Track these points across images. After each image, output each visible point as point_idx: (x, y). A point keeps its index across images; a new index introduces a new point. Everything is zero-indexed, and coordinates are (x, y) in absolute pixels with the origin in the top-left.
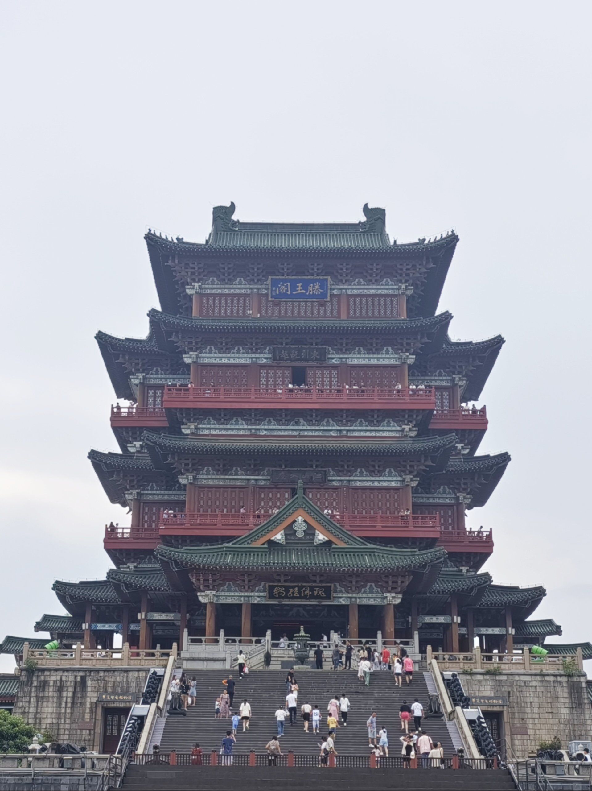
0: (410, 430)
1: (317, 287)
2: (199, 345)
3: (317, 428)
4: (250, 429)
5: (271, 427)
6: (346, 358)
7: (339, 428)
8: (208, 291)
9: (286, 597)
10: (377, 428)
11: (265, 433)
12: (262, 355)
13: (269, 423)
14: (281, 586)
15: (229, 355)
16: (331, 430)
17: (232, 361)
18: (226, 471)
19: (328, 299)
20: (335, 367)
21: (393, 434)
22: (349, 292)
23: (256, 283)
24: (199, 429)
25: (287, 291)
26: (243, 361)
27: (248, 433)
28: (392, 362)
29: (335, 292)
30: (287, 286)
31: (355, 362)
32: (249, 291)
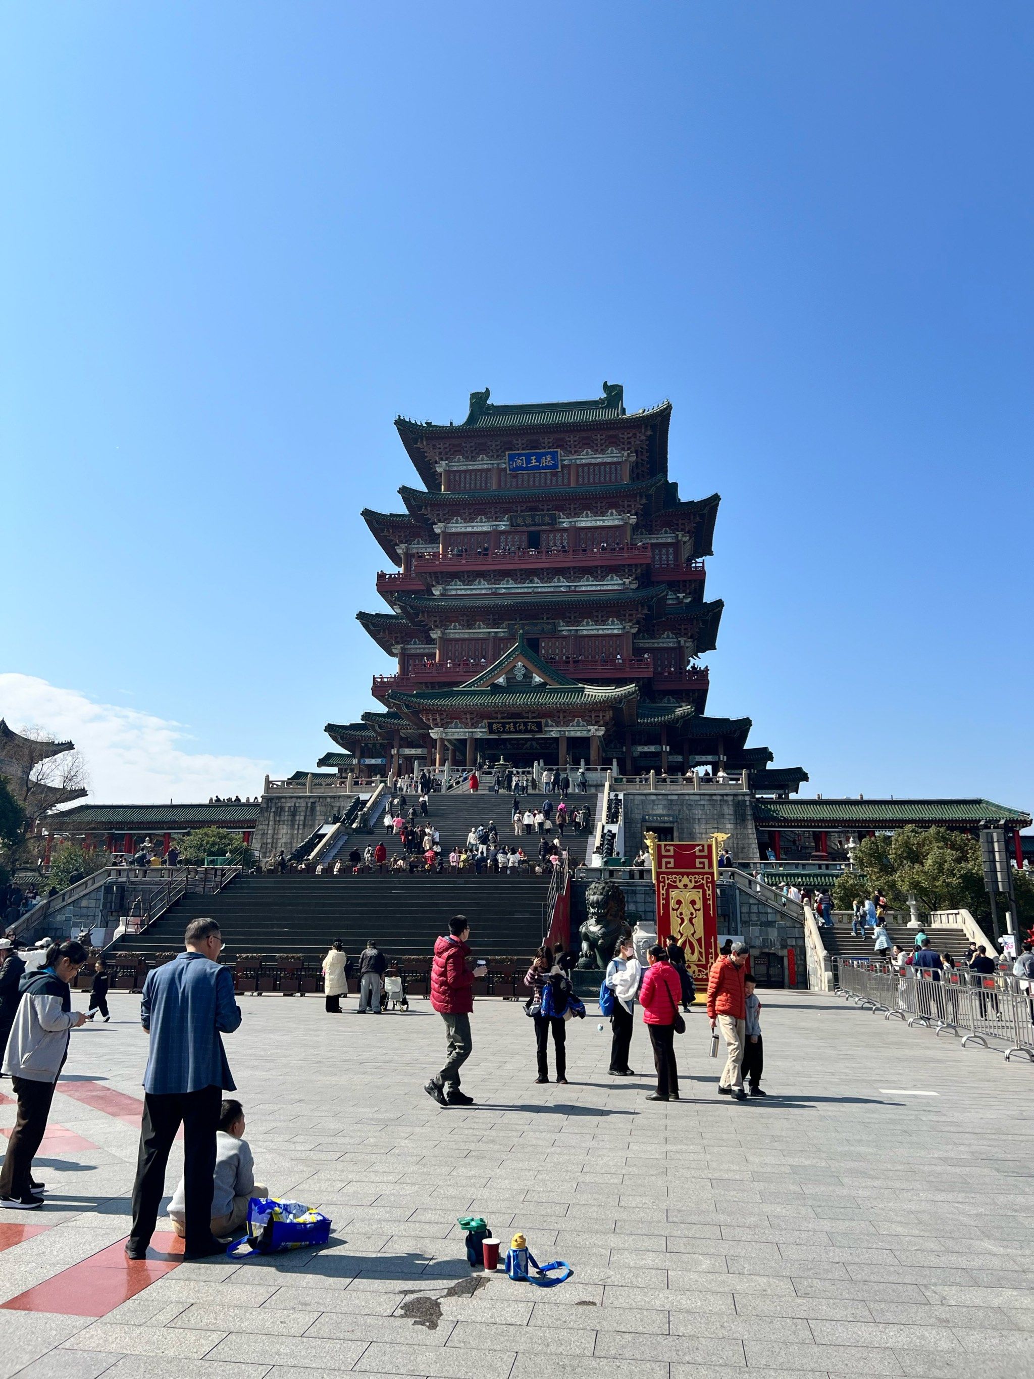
0: (630, 583)
1: (549, 459)
2: (447, 516)
3: (549, 585)
4: (491, 589)
5: (509, 586)
6: (575, 522)
7: (568, 584)
8: (455, 468)
9: (504, 732)
10: (601, 583)
11: (504, 591)
12: (501, 523)
13: (508, 582)
14: (498, 723)
15: (472, 524)
16: (561, 586)
17: (475, 529)
18: (470, 626)
19: (560, 469)
20: (565, 530)
21: (616, 587)
22: (578, 462)
23: (496, 459)
24: (448, 590)
25: (523, 464)
26: (485, 529)
27: (490, 592)
28: (616, 523)
29: (566, 463)
30: (522, 460)
31: (583, 524)
32: (490, 466)
